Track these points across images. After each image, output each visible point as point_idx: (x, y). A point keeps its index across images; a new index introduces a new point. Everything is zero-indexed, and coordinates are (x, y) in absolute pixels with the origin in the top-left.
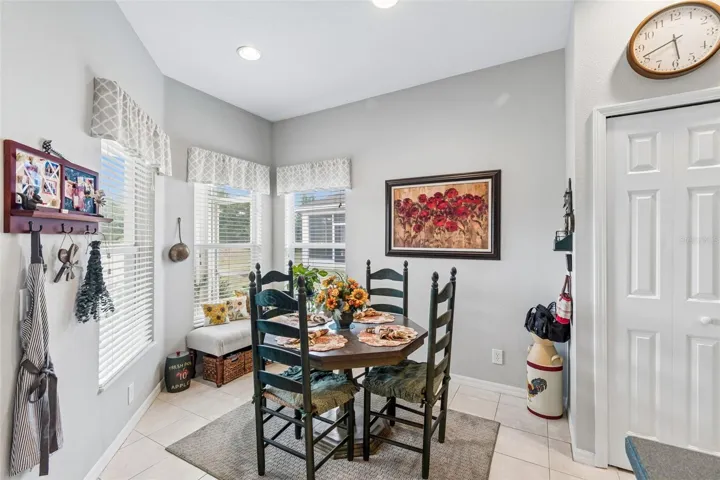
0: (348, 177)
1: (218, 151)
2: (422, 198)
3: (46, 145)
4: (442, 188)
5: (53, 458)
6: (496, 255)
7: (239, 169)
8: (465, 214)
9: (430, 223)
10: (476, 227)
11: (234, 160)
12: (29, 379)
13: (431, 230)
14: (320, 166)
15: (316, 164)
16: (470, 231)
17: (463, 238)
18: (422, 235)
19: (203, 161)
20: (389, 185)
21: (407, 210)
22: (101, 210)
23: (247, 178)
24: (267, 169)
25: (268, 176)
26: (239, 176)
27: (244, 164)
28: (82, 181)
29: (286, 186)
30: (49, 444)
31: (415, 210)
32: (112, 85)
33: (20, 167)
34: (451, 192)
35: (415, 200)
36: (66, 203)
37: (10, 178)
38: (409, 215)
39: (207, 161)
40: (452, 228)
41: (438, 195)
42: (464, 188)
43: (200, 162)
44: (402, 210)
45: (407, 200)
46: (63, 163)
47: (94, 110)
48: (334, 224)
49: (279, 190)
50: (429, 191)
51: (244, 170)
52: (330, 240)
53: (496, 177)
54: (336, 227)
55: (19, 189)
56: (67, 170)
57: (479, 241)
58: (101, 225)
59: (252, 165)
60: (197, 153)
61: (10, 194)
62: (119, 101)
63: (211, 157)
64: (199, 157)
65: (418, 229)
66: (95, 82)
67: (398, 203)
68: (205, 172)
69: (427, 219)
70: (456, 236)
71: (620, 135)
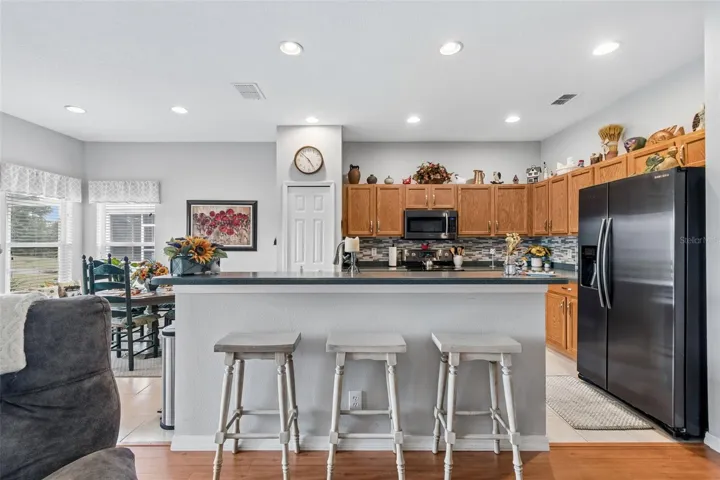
0: (157, 195)
1: (32, 166)
2: (212, 214)
4: (224, 208)
6: (254, 248)
7: (52, 182)
8: (237, 224)
9: (217, 229)
10: (244, 232)
11: (47, 175)
13: (218, 234)
14: (133, 184)
15: (131, 184)
16: (241, 235)
17: (237, 239)
18: (212, 237)
19: (17, 175)
20: (189, 203)
21: (203, 221)
23: (59, 189)
24: (79, 182)
25: (80, 187)
26: (52, 187)
27: (57, 177)
29: (99, 196)
31: (207, 221)
34: (230, 211)
35: (208, 215)
38: (203, 224)
39: (21, 174)
40: (231, 233)
41: (222, 213)
42: (238, 209)
43: (14, 175)
44: (199, 221)
45: (202, 214)
48: (143, 225)
49: (91, 199)
50: (217, 209)
51: (56, 182)
52: (138, 239)
53: (255, 204)
54: (146, 228)
57: (245, 240)
59: (65, 178)
60: (11, 168)
63: (25, 172)
64: (13, 171)
65: (209, 233)
67: (195, 215)
68: (18, 183)
69: (215, 227)
70: (233, 238)
71: (293, 195)
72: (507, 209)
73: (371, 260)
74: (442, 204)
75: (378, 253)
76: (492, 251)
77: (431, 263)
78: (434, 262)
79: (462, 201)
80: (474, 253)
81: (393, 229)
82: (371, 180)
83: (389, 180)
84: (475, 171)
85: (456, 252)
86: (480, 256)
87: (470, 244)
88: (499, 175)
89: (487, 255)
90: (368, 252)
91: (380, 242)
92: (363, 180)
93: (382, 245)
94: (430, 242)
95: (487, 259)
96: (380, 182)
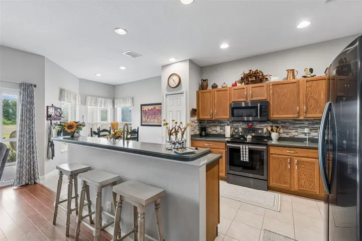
0: (132, 103)
1: (95, 96)
2: (148, 110)
3: (52, 105)
4: (153, 107)
5: (54, 158)
8: (157, 114)
9: (150, 117)
10: (160, 118)
11: (100, 99)
12: (50, 144)
13: (150, 119)
15: (124, 99)
16: (158, 119)
17: (157, 121)
18: (148, 120)
20: (142, 105)
22: (62, 115)
24: (112, 100)
25: (112, 102)
27: (103, 99)
28: (58, 110)
29: (117, 105)
30: (53, 155)
31: (147, 113)
32: (64, 90)
33: (49, 110)
36: (56, 115)
37: (47, 111)
39: (91, 99)
40: (155, 118)
41: (152, 109)
42: (157, 107)
43: (89, 100)
44: (144, 113)
45: (145, 110)
46: (55, 108)
47: (61, 95)
49: (115, 106)
50: (150, 108)
51: (103, 102)
55: (49, 113)
56: (56, 109)
57: (160, 121)
58: (62, 119)
59: (106, 99)
61: (47, 114)
62: (66, 93)
63: (93, 98)
64: (89, 98)
65: (148, 118)
66: (61, 90)
67: (143, 111)
68: (90, 103)
69: (150, 115)
71: (168, 99)
72: (316, 97)
73: (217, 133)
74: (257, 97)
75: (220, 129)
76: (306, 130)
77: (250, 137)
78: (253, 136)
79: (273, 94)
80: (291, 131)
81: (224, 115)
82: (215, 86)
83: (224, 85)
84: (288, 70)
85: (272, 130)
86: (296, 134)
87: (287, 124)
88: (311, 70)
89: (303, 133)
90: (215, 129)
91: (222, 122)
92: (210, 88)
93: (222, 125)
94: (255, 123)
95: (303, 136)
96: (219, 87)
